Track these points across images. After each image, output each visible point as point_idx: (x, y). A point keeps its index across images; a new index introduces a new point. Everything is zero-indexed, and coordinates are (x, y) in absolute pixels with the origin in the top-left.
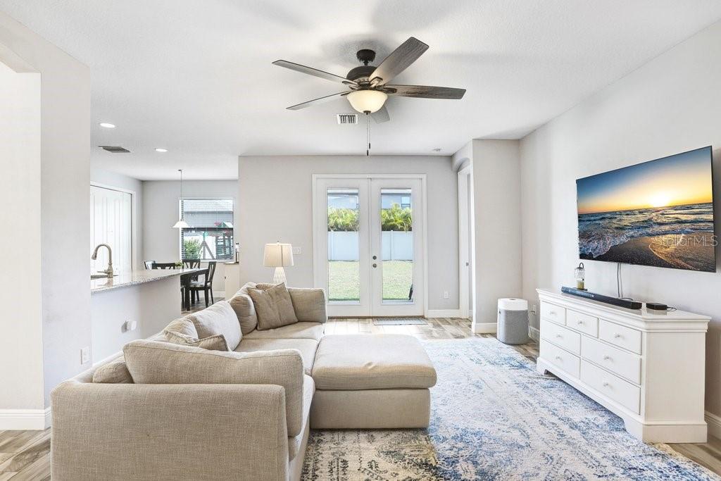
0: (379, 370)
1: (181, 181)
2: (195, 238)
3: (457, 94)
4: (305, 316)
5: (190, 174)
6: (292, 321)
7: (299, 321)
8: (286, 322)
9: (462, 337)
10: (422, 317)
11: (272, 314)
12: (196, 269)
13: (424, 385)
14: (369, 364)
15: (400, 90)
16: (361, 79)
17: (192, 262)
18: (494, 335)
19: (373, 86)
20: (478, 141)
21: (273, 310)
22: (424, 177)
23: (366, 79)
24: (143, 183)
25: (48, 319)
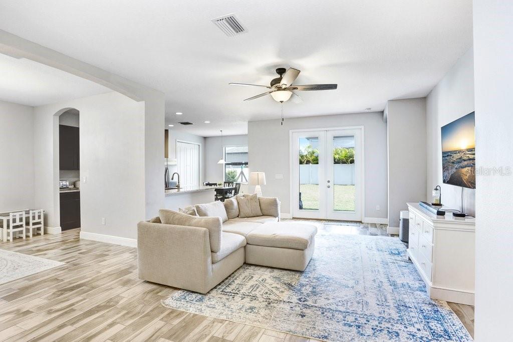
0: (277, 237)
1: (222, 136)
2: (235, 169)
3: (334, 87)
4: (266, 212)
5: (226, 132)
6: (258, 215)
7: (263, 215)
8: (255, 215)
9: (376, 235)
10: (360, 222)
11: (246, 210)
12: (231, 187)
13: (303, 248)
14: (274, 234)
15: (299, 87)
16: (276, 85)
17: (229, 183)
18: (398, 235)
19: (283, 88)
20: (392, 101)
21: (248, 207)
22: (362, 127)
23: (278, 84)
24: (205, 138)
25: (147, 204)
